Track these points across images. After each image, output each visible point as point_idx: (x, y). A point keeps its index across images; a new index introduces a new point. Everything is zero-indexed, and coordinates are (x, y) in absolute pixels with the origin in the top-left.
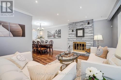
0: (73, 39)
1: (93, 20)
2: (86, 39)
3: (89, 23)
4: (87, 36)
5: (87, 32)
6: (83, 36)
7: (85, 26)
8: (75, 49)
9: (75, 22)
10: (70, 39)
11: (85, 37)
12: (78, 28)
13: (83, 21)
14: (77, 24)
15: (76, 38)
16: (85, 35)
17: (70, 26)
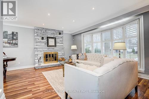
0: (44, 49)
1: (63, 31)
2: (58, 49)
3: (60, 34)
4: (58, 46)
5: (58, 42)
6: (55, 46)
7: (57, 35)
8: (47, 60)
9: (46, 29)
10: (38, 49)
11: (57, 47)
12: (49, 36)
13: (55, 30)
14: (47, 31)
15: (47, 47)
16: (57, 44)
17: (37, 31)
